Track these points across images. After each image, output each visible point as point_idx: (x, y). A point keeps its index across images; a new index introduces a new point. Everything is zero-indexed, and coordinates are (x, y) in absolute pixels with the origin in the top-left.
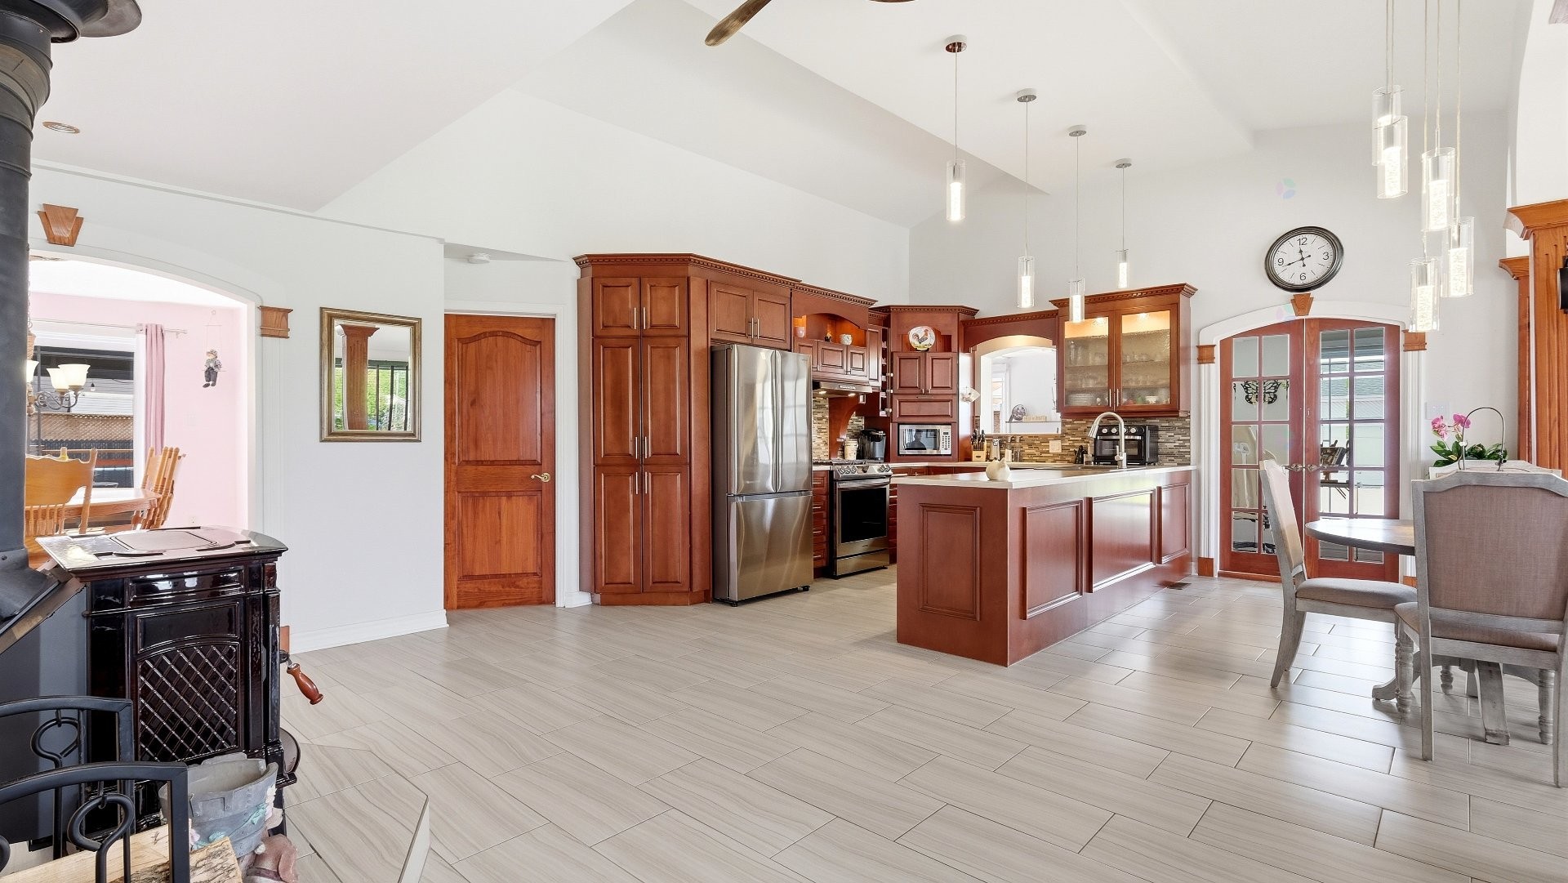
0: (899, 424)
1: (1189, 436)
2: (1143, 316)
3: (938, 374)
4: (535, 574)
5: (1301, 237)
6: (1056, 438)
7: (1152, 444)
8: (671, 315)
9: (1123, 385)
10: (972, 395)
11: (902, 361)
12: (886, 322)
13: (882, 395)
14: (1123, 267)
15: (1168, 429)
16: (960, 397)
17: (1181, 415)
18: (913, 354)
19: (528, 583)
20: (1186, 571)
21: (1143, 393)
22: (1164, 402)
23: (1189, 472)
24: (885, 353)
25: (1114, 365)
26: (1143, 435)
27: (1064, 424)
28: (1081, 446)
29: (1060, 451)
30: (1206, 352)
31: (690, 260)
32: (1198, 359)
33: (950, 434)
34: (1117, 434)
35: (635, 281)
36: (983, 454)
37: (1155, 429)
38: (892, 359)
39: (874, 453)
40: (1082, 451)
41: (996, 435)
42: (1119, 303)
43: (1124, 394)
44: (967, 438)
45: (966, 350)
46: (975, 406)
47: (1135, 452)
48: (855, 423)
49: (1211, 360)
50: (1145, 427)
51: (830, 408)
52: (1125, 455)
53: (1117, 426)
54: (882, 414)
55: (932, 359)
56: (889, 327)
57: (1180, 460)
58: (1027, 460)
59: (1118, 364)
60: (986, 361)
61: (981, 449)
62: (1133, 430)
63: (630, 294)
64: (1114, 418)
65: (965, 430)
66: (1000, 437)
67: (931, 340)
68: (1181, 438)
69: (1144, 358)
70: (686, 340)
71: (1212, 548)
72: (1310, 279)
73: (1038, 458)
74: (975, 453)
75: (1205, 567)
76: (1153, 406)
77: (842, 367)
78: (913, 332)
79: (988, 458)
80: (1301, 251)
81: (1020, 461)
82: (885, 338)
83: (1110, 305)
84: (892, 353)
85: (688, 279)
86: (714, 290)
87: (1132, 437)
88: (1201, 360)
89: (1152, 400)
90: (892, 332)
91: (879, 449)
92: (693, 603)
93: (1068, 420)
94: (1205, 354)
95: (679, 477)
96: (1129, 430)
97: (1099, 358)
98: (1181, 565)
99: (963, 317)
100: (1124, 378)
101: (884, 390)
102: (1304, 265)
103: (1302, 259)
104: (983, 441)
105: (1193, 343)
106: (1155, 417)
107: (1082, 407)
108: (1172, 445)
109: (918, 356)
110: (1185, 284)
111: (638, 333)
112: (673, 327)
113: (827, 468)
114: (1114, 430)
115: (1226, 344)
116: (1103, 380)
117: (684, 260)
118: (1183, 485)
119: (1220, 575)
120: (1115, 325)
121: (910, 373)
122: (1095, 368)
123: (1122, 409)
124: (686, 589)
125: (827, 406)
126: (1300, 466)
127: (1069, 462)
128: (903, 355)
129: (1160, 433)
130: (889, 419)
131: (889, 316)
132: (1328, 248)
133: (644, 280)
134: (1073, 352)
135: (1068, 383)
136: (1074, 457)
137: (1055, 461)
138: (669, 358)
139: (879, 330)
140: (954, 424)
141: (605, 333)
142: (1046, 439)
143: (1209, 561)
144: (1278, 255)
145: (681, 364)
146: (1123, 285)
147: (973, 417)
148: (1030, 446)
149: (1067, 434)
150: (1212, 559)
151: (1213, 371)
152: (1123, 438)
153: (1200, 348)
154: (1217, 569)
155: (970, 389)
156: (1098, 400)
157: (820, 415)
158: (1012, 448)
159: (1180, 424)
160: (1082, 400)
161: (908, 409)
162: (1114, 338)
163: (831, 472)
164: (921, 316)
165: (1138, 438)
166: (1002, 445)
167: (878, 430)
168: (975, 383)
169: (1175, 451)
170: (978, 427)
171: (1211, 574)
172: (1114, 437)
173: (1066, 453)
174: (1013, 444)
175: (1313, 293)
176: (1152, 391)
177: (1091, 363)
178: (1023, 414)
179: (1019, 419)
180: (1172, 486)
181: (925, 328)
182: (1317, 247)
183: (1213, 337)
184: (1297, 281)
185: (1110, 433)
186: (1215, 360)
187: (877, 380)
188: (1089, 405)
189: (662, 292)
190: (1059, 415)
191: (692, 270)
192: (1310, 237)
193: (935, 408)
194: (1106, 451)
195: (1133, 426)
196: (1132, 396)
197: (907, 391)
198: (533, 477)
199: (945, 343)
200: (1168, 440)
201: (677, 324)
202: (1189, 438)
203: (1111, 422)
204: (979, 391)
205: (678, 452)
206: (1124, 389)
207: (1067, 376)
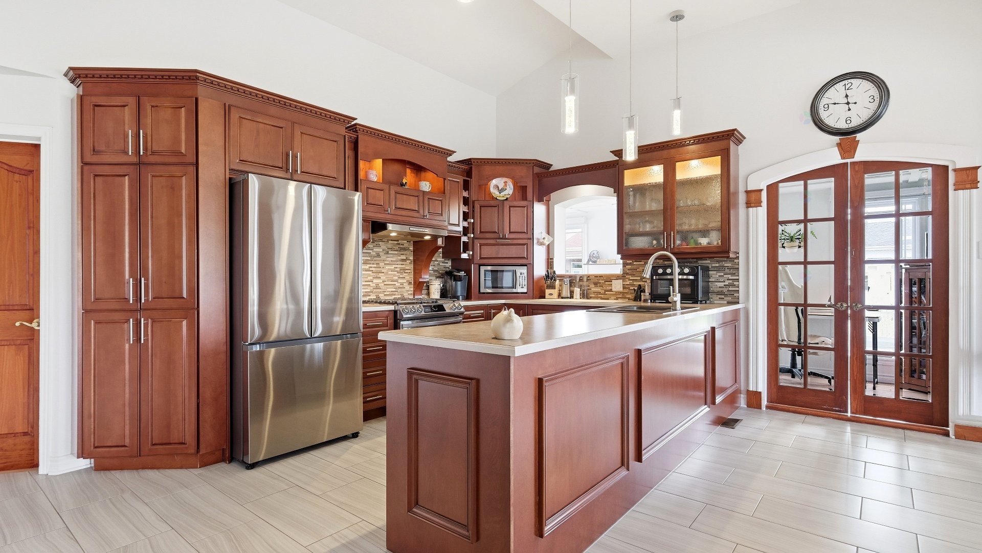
0: (480, 265)
1: (738, 276)
2: (694, 163)
3: (516, 219)
4: (25, 434)
5: (846, 82)
6: (618, 277)
7: (705, 284)
8: (177, 140)
9: (677, 228)
10: (546, 239)
11: (482, 208)
12: (469, 173)
13: (464, 239)
14: (677, 114)
15: (718, 269)
16: (535, 241)
17: (732, 255)
18: (493, 203)
19: (15, 445)
20: (737, 403)
21: (695, 235)
22: (715, 243)
23: (737, 311)
24: (466, 201)
25: (669, 211)
26: (696, 275)
27: (625, 265)
28: (640, 285)
29: (621, 289)
30: (753, 197)
31: (197, 78)
32: (746, 203)
33: (526, 275)
34: (671, 274)
35: (132, 101)
36: (555, 292)
37: (706, 269)
38: (473, 207)
39: (456, 292)
40: (641, 290)
41: (567, 275)
42: (673, 151)
43: (678, 237)
44: (540, 279)
45: (540, 200)
46: (549, 249)
47: (688, 290)
48: (441, 264)
49: (758, 204)
50: (697, 267)
51: (414, 251)
52: (679, 296)
53: (671, 267)
54: (464, 256)
55: (510, 207)
56: (471, 177)
57: (729, 299)
58: (594, 298)
59: (672, 208)
60: (558, 209)
61: (554, 287)
62: (686, 270)
63: (128, 115)
64: (669, 259)
65: (540, 270)
66: (570, 276)
67: (510, 190)
68: (730, 278)
69: (696, 202)
70: (193, 169)
71: (760, 383)
72: (856, 122)
73: (602, 296)
74: (548, 292)
75: (754, 400)
76: (705, 247)
77: (418, 211)
78: (494, 182)
79: (560, 296)
80: (847, 96)
81: (588, 299)
82: (466, 186)
83: (665, 153)
84: (473, 202)
85: (197, 100)
86: (235, 115)
87: (685, 277)
88: (749, 205)
89: (704, 241)
90: (474, 182)
91: (459, 287)
92: (204, 465)
93: (628, 262)
94: (752, 199)
95: (184, 323)
96: (683, 270)
97: (654, 204)
98: (732, 400)
99: (537, 170)
100: (677, 222)
101: (465, 233)
102: (849, 110)
103: (848, 103)
104: (555, 280)
105: (742, 189)
106: (705, 259)
107: (641, 249)
108: (722, 284)
109: (497, 205)
110: (735, 130)
111: (135, 160)
112: (179, 153)
113: (392, 307)
114: (669, 271)
115: (773, 189)
116: (657, 224)
117: (191, 77)
118: (732, 322)
119: (767, 407)
120: (670, 172)
121: (490, 220)
122: (651, 213)
123: (676, 251)
124: (192, 450)
125: (412, 248)
126: (845, 305)
127: (629, 299)
128: (482, 203)
129: (710, 272)
130: (469, 261)
131: (471, 168)
132: (874, 91)
133: (144, 99)
134: (632, 198)
135: (627, 228)
136: (634, 295)
137: (617, 299)
138: (174, 190)
139: (460, 179)
140: (530, 266)
141: (95, 159)
142: (609, 279)
143: (758, 394)
144: (824, 101)
145: (188, 196)
146: (677, 133)
147: (548, 259)
148: (596, 284)
149: (627, 274)
150: (760, 393)
151: (761, 213)
152: (677, 277)
153: (748, 192)
154: (764, 402)
155: (544, 235)
156: (655, 242)
157: (404, 257)
158: (580, 287)
159: (730, 265)
160: (640, 243)
161: (488, 251)
162: (669, 184)
163: (395, 312)
164: (500, 168)
165: (691, 277)
166: (572, 283)
167: (459, 271)
168: (549, 230)
169: (725, 290)
170: (552, 268)
171: (759, 407)
172: (669, 277)
173: (626, 291)
174: (581, 283)
175: (859, 136)
176: (704, 233)
177: (647, 208)
178: (598, 257)
179: (595, 262)
180: (724, 324)
181: (505, 179)
182: (863, 92)
183: (760, 182)
184: (842, 125)
185: (665, 273)
186: (762, 204)
187: (458, 225)
188: (647, 246)
189: (166, 114)
190: (620, 256)
191: (202, 91)
192: (856, 82)
193: (513, 251)
194: (661, 290)
195: (687, 267)
196: (685, 238)
197: (488, 235)
198: (18, 324)
199: (521, 191)
200: (717, 280)
201: (183, 151)
202: (737, 278)
203: (666, 263)
204: (553, 237)
205: (185, 296)
206: (678, 232)
207: (627, 221)
